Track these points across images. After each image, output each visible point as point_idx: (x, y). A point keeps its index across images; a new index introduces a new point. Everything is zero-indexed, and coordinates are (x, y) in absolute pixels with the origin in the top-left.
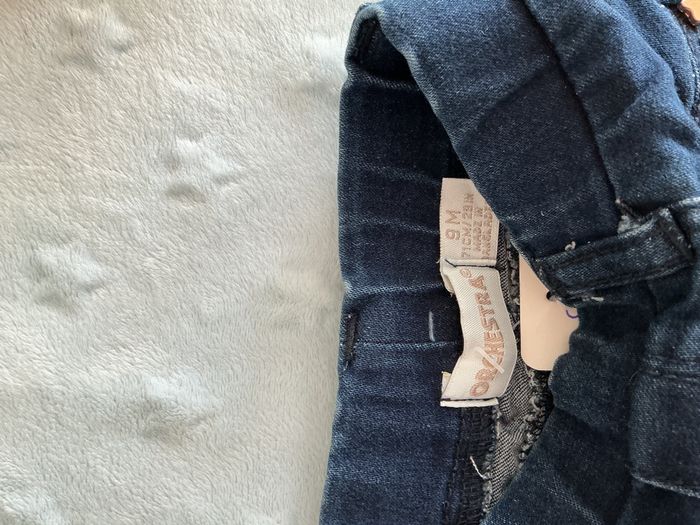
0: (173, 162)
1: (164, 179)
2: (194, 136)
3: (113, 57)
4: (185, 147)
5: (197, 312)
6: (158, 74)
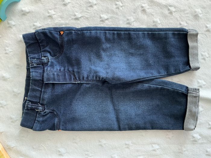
0: (5, 50)
1: (5, 52)
2: (8, 47)
4: (7, 48)
5: (8, 67)
6: (4, 40)
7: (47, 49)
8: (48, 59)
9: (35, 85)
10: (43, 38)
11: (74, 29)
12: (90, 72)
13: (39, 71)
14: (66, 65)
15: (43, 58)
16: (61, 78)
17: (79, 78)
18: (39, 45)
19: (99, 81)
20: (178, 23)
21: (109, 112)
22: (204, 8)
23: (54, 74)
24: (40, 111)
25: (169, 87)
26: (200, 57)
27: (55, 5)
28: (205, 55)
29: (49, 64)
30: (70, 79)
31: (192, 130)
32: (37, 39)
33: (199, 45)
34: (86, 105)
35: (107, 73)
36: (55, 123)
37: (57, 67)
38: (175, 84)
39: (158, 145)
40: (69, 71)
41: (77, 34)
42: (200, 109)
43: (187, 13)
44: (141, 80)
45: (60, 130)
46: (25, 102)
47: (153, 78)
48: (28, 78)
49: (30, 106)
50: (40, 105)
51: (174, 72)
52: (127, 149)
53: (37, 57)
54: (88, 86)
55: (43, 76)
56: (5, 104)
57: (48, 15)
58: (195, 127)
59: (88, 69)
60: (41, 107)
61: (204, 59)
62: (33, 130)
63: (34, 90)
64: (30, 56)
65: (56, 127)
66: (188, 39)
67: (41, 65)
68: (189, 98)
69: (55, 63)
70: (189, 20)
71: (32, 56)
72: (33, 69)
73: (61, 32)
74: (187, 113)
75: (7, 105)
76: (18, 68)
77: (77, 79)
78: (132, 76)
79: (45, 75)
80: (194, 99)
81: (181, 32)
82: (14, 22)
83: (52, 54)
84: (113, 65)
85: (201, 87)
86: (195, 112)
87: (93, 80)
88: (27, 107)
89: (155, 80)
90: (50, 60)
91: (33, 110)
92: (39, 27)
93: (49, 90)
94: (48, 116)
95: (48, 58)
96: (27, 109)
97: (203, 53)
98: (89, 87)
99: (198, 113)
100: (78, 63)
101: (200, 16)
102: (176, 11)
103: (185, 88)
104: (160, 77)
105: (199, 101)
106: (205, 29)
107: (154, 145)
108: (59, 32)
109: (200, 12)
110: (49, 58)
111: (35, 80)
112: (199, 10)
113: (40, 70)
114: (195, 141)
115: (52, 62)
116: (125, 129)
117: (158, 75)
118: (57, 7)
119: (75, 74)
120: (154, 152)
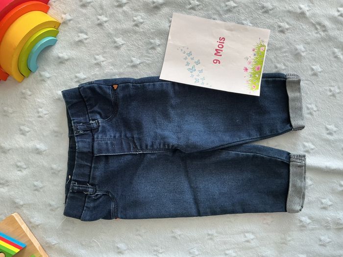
0: (38, 112)
1: (37, 115)
2: (41, 108)
3: (29, 97)
5: (43, 135)
6: (35, 99)
7: (96, 108)
8: (98, 123)
9: (82, 160)
10: (90, 95)
11: (132, 81)
12: (155, 137)
13: (88, 140)
14: (123, 129)
15: (91, 122)
16: (116, 147)
17: (141, 147)
18: (85, 104)
19: (168, 149)
20: (273, 66)
21: (183, 191)
22: (308, 43)
23: (107, 143)
24: (90, 194)
25: (264, 155)
26: (305, 111)
27: (104, 48)
28: (312, 109)
29: (100, 129)
30: (129, 149)
31: (297, 212)
32: (82, 97)
33: (302, 94)
34: (152, 183)
35: (179, 138)
36: (110, 210)
37: (111, 134)
38: (272, 149)
39: (253, 233)
40: (127, 137)
41: (137, 88)
42: (309, 182)
43: (285, 52)
44: (226, 146)
45: (118, 219)
46: (70, 183)
47: (241, 142)
48: (71, 150)
49: (76, 188)
50: (89, 186)
51: (269, 134)
52: (210, 242)
53: (83, 121)
54: (153, 157)
55: (93, 147)
56: (40, 187)
57: (95, 62)
58: (302, 207)
59: (152, 133)
60: (91, 188)
61: (311, 114)
62: (82, 220)
63: (81, 166)
64: (73, 120)
65: (112, 214)
66: (287, 88)
67: (89, 132)
68: (291, 169)
69: (108, 127)
70: (288, 60)
71: (76, 119)
72: (79, 137)
73: (114, 86)
74: (290, 189)
75: (44, 187)
76: (56, 136)
77: (139, 148)
78: (213, 142)
79: (96, 144)
80: (299, 170)
81: (277, 79)
82: (49, 73)
83: (103, 115)
84: (186, 127)
85: (307, 152)
86: (301, 188)
87: (160, 149)
88: (73, 189)
89: (244, 145)
90: (100, 124)
91: (80, 192)
92: (84, 79)
93: (101, 165)
94: (101, 200)
95: (98, 121)
96: (73, 192)
97: (310, 106)
98: (155, 159)
99: (305, 189)
100: (139, 126)
101: (303, 54)
102: (269, 50)
103: (285, 155)
104: (251, 140)
105: (305, 172)
106: (310, 72)
107: (247, 235)
108: (112, 86)
109: (303, 49)
110: (100, 122)
111: (82, 153)
112: (301, 47)
113: (88, 138)
114: (303, 226)
115: (103, 127)
116: (206, 214)
117: (247, 139)
118: (107, 50)
119: (135, 141)
120: (248, 244)
